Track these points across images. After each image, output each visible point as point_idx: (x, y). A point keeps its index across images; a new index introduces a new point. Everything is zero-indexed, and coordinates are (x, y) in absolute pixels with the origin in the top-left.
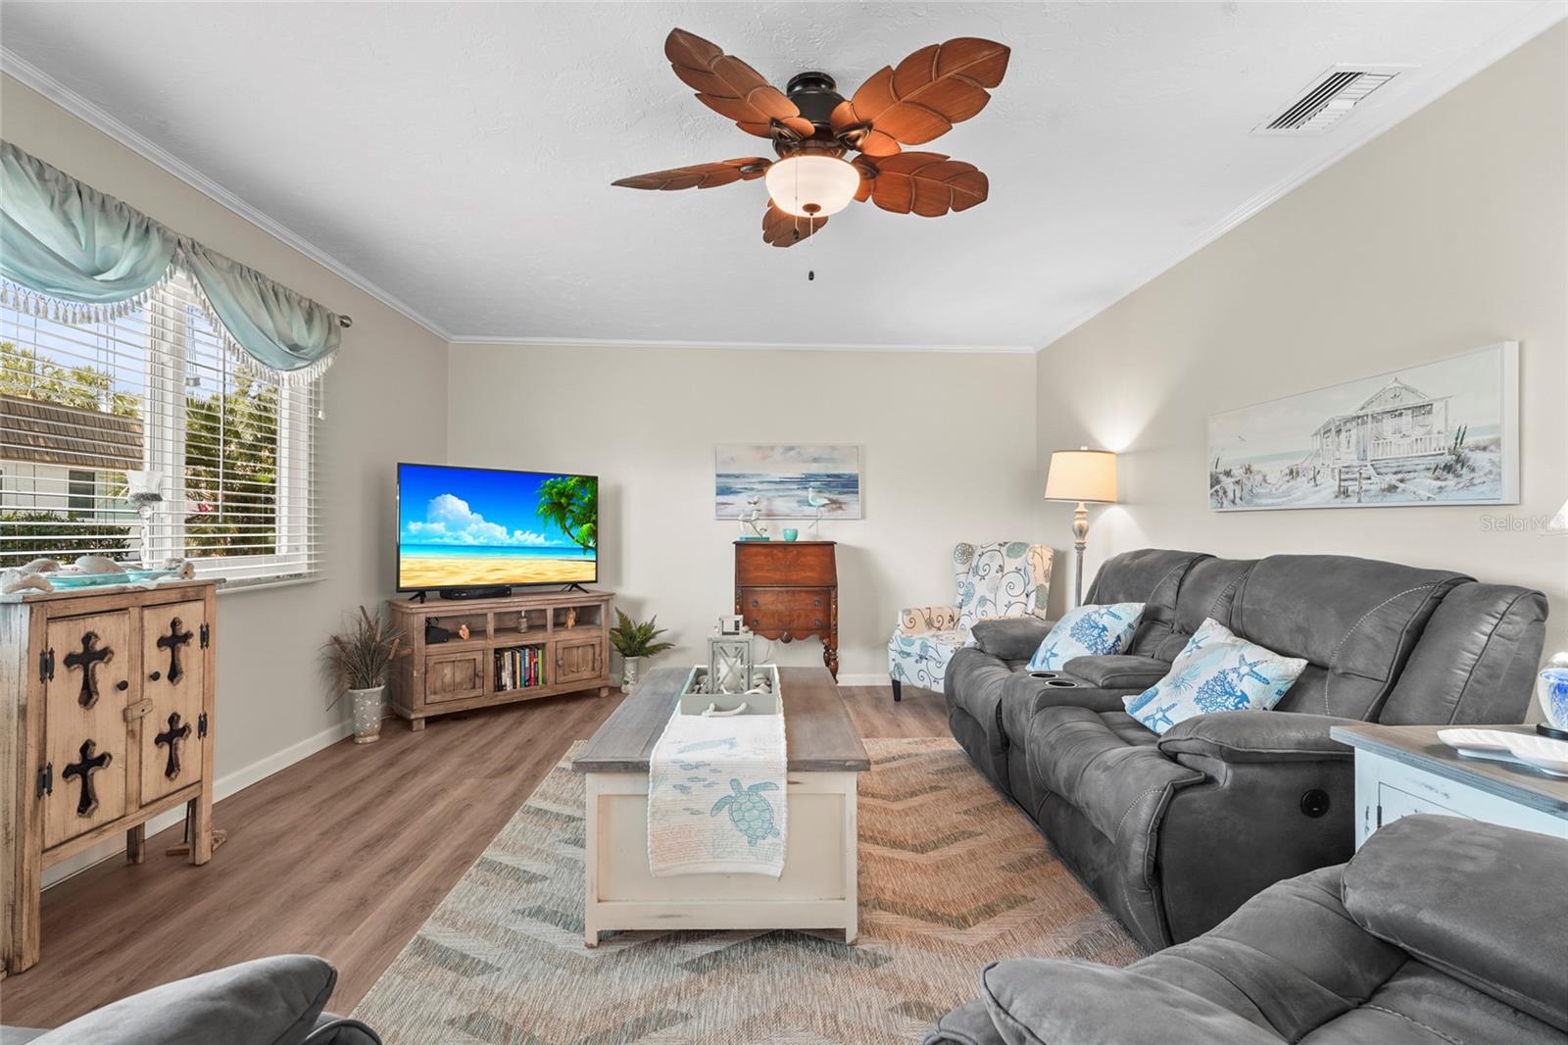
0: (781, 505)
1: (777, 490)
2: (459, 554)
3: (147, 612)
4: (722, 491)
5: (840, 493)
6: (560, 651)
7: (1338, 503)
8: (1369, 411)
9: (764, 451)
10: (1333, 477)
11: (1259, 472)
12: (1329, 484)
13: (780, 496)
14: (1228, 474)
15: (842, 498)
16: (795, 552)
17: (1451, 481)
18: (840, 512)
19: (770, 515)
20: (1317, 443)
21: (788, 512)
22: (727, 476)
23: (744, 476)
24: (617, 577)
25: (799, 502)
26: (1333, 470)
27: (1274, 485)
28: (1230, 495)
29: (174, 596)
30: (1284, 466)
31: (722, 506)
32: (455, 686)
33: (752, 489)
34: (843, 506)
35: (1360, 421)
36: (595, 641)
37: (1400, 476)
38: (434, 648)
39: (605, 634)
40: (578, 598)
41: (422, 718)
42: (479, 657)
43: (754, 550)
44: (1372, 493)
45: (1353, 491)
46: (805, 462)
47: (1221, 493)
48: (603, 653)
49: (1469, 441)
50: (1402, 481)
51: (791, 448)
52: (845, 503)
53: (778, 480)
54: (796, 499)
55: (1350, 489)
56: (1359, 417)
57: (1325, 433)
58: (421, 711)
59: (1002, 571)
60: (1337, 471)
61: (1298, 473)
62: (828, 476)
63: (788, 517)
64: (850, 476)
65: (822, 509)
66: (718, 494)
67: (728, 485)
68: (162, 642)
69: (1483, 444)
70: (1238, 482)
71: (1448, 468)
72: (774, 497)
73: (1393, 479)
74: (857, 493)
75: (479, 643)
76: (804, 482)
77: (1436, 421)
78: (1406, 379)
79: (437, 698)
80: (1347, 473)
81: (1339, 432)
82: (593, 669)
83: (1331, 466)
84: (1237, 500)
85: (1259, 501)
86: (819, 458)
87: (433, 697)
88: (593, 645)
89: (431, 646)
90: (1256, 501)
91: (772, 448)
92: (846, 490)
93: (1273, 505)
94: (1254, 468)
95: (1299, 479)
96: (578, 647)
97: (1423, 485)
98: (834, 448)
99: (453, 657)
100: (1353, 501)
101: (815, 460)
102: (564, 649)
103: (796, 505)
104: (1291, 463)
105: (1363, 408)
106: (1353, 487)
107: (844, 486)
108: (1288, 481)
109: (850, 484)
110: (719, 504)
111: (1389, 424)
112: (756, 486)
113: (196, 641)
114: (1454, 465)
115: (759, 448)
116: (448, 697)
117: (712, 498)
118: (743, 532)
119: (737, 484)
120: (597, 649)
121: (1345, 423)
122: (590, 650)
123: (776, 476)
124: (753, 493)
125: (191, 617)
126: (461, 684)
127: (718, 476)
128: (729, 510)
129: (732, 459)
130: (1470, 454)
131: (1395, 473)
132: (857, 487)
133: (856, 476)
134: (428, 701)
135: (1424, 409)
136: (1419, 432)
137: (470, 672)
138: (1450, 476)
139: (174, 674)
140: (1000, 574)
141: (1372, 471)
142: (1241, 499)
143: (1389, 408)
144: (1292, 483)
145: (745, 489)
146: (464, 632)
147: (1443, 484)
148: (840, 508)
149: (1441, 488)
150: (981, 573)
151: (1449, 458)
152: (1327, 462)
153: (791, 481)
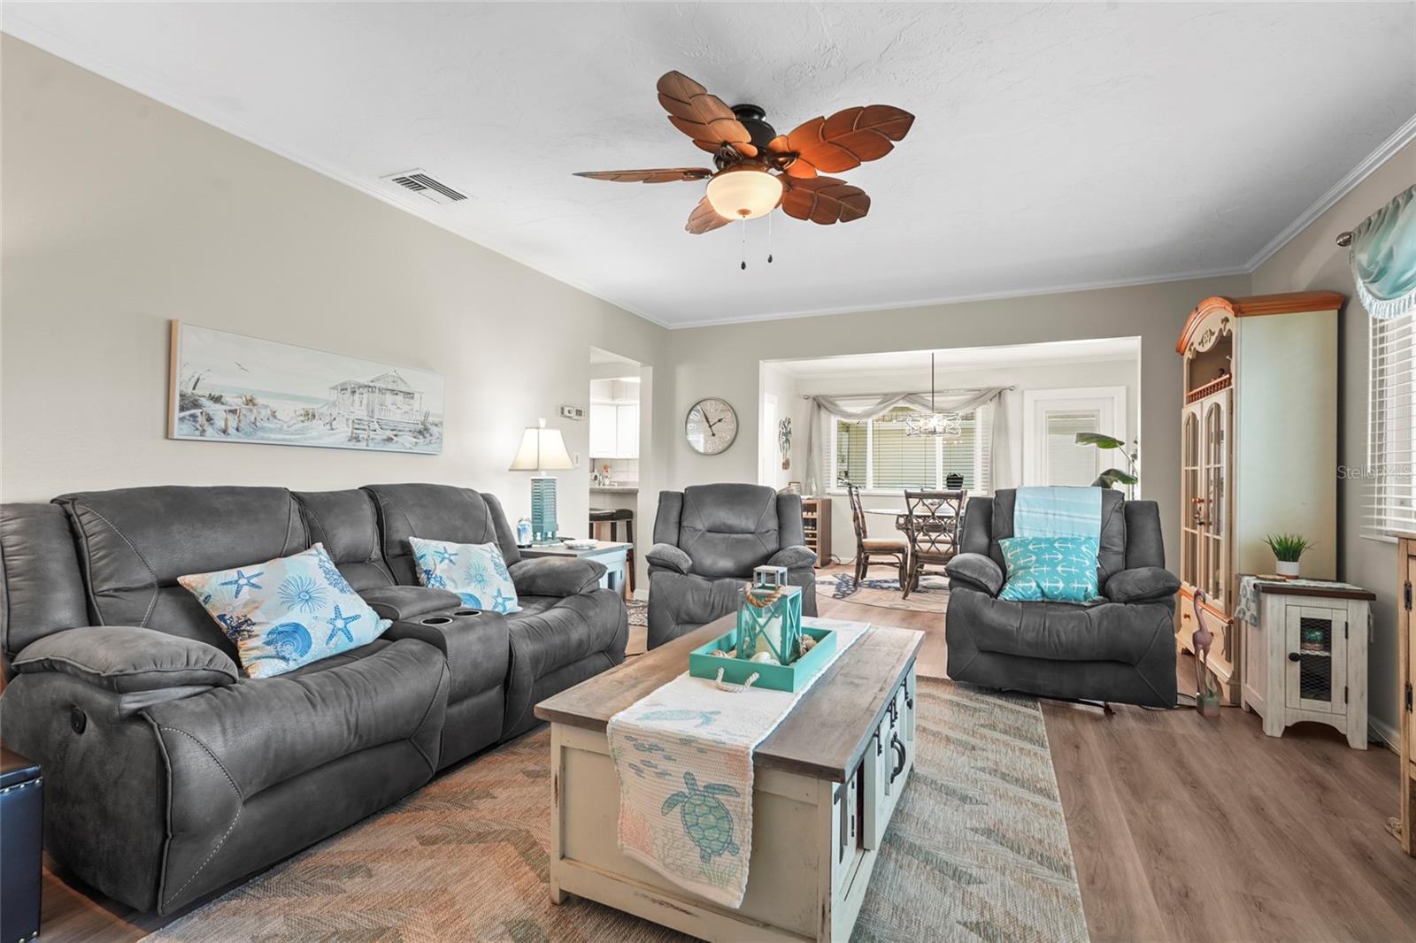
7: (351, 445)
8: (377, 384)
10: (347, 425)
11: (266, 407)
12: (343, 432)
14: (217, 399)
17: (421, 440)
20: (334, 396)
26: (347, 420)
27: (285, 422)
28: (220, 423)
30: (300, 407)
35: (370, 389)
37: (395, 432)
44: (376, 441)
45: (363, 438)
47: (201, 419)
49: (431, 419)
50: (396, 436)
55: (361, 436)
56: (370, 387)
57: (342, 390)
60: (350, 421)
61: (314, 416)
69: (436, 423)
70: (233, 412)
71: (420, 432)
73: (390, 434)
77: (416, 404)
78: (403, 372)
80: (359, 424)
81: (354, 392)
83: (346, 416)
84: (231, 430)
85: (266, 435)
90: (260, 434)
93: (284, 440)
94: (260, 400)
95: (315, 421)
97: (407, 440)
100: (362, 445)
104: (309, 406)
105: (372, 382)
106: (363, 435)
108: (303, 422)
111: (389, 398)
114: (423, 432)
121: (359, 387)
130: (431, 427)
131: (392, 430)
135: (409, 395)
136: (406, 408)
138: (421, 437)
141: (377, 426)
142: (237, 430)
143: (390, 387)
144: (306, 424)
147: (418, 441)
149: (416, 443)
151: (421, 427)
152: (342, 413)
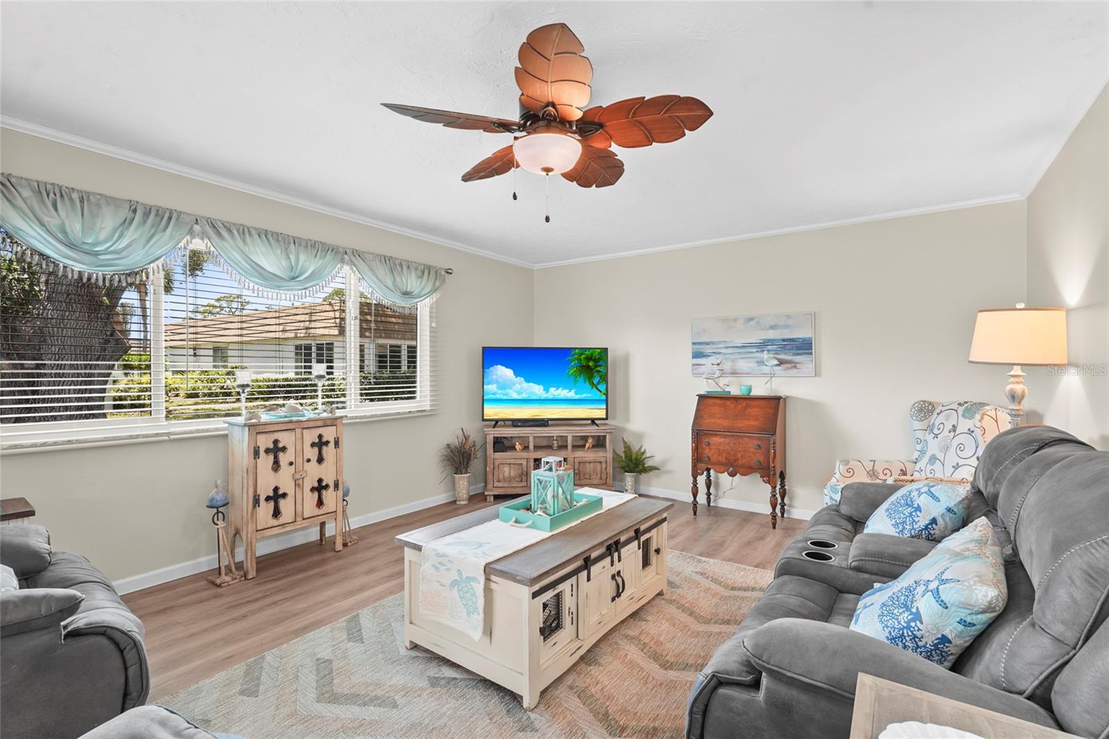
0: (743, 365)
1: (740, 353)
2: (509, 405)
3: (305, 431)
4: (697, 355)
5: (795, 355)
6: (577, 464)
9: (729, 322)
13: (742, 358)
15: (797, 359)
16: (744, 404)
18: (795, 370)
19: (734, 373)
21: (749, 370)
22: (700, 343)
23: (713, 343)
24: (627, 418)
25: (758, 362)
29: (319, 424)
31: (696, 367)
32: (510, 479)
33: (719, 353)
34: (798, 366)
36: (603, 460)
38: (498, 455)
39: (610, 455)
40: (592, 430)
41: (491, 495)
42: (524, 463)
43: (711, 401)
46: (763, 330)
48: (608, 469)
51: (751, 319)
52: (800, 363)
53: (740, 345)
54: (756, 360)
58: (491, 491)
59: (955, 431)
62: (784, 340)
63: (748, 374)
64: (804, 339)
65: (775, 368)
66: (693, 358)
67: (700, 350)
68: (313, 445)
72: (737, 359)
74: (811, 354)
75: (524, 454)
76: (763, 345)
79: (500, 484)
82: (601, 479)
86: (776, 325)
87: (498, 483)
88: (600, 462)
89: (496, 454)
91: (735, 320)
92: (800, 351)
96: (590, 462)
98: (788, 317)
99: (509, 461)
101: (772, 328)
102: (579, 463)
103: (756, 365)
107: (798, 348)
109: (805, 347)
110: (694, 365)
112: (722, 351)
113: (332, 445)
115: (724, 320)
116: (506, 485)
117: (690, 361)
118: (705, 387)
119: (707, 349)
120: (604, 466)
122: (599, 465)
123: (739, 342)
124: (718, 356)
125: (329, 433)
126: (514, 478)
127: (694, 344)
128: (702, 369)
129: (704, 330)
132: (812, 349)
133: (810, 339)
134: (495, 485)
137: (520, 471)
139: (320, 460)
140: (952, 434)
145: (714, 353)
146: (518, 447)
148: (795, 367)
150: (936, 431)
153: (751, 345)
